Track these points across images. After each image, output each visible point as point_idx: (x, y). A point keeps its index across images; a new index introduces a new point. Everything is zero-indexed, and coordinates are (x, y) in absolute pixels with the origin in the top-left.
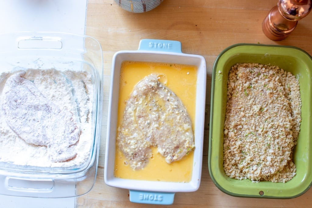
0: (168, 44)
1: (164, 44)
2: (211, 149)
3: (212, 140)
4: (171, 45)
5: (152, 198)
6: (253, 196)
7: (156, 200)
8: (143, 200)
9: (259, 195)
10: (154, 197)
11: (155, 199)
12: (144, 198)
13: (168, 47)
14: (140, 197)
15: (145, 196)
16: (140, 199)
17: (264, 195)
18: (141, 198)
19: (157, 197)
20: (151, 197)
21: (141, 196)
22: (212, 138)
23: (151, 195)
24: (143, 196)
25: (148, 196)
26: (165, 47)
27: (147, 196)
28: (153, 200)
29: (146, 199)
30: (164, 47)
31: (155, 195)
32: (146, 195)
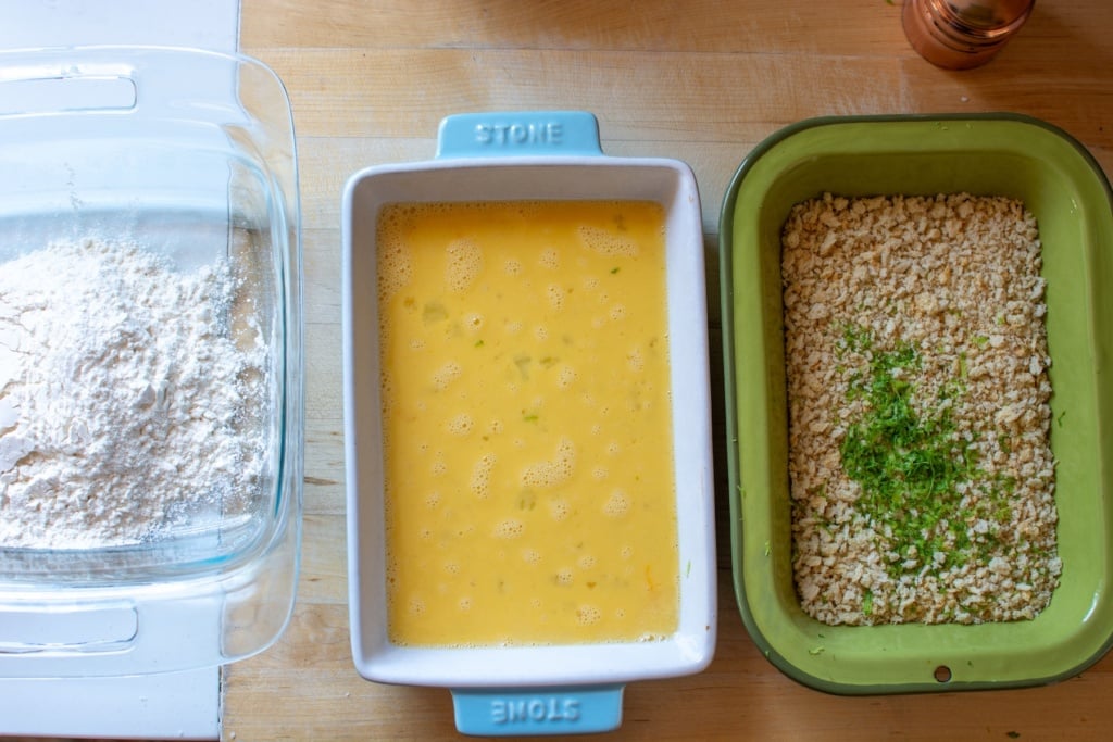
0: (549, 126)
1: (531, 127)
2: (741, 525)
3: (742, 489)
4: (559, 127)
5: (540, 714)
6: (912, 689)
7: (556, 720)
8: (505, 722)
9: (935, 682)
10: (546, 709)
11: (551, 715)
12: (511, 716)
13: (550, 138)
14: (496, 712)
15: (511, 705)
16: (497, 719)
17: (952, 680)
18: (498, 715)
19: (558, 707)
20: (536, 708)
21: (498, 707)
22: (738, 482)
23: (534, 701)
24: (507, 708)
25: (526, 707)
26: (536, 140)
27: (521, 705)
28: (543, 719)
29: (516, 718)
30: (531, 138)
31: (552, 701)
32: (516, 705)
